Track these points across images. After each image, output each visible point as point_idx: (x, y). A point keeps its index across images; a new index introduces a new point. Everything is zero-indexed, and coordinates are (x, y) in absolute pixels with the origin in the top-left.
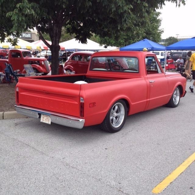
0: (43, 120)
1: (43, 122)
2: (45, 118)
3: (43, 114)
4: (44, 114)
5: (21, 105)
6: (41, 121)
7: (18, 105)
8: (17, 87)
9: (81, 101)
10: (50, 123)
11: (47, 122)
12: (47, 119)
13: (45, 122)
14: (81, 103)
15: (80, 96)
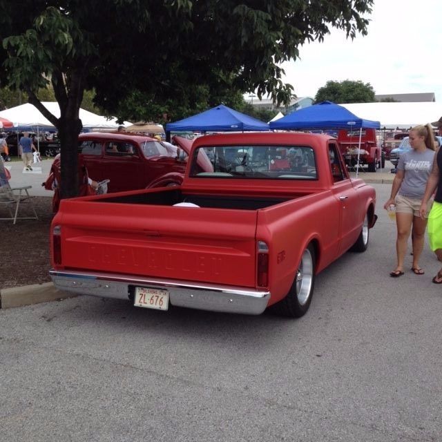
0: (142, 301)
1: (144, 305)
2: (148, 296)
3: (142, 287)
4: (144, 286)
5: (67, 268)
6: (137, 304)
7: (58, 269)
8: (57, 224)
9: (261, 250)
10: (165, 307)
11: (156, 306)
12: (155, 299)
13: (148, 305)
14: (260, 254)
15: (256, 239)
